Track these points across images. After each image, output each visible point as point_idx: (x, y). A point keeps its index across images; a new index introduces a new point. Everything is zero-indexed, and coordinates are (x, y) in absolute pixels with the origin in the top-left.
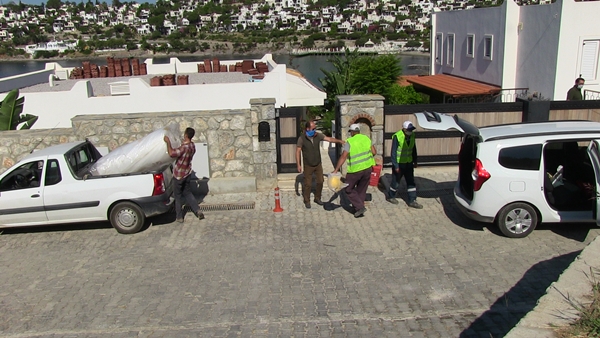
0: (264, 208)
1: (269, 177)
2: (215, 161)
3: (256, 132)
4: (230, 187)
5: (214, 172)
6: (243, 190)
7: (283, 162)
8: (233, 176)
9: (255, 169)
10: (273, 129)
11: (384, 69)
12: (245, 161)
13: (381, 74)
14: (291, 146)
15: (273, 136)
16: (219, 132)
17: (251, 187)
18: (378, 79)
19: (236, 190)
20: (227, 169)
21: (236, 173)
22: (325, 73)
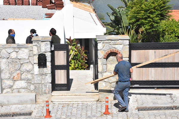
0: (38, 115)
1: (45, 93)
2: (6, 81)
3: (36, 61)
4: (15, 100)
5: (4, 89)
6: (26, 102)
7: (57, 82)
8: (19, 92)
9: (35, 87)
10: (49, 59)
11: (154, 8)
12: (28, 81)
13: (152, 13)
14: (63, 71)
15: (49, 64)
16: (9, 60)
17: (31, 100)
18: (149, 17)
19: (21, 103)
20: (14, 87)
21: (21, 90)
22: (112, 9)
